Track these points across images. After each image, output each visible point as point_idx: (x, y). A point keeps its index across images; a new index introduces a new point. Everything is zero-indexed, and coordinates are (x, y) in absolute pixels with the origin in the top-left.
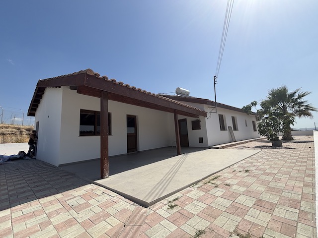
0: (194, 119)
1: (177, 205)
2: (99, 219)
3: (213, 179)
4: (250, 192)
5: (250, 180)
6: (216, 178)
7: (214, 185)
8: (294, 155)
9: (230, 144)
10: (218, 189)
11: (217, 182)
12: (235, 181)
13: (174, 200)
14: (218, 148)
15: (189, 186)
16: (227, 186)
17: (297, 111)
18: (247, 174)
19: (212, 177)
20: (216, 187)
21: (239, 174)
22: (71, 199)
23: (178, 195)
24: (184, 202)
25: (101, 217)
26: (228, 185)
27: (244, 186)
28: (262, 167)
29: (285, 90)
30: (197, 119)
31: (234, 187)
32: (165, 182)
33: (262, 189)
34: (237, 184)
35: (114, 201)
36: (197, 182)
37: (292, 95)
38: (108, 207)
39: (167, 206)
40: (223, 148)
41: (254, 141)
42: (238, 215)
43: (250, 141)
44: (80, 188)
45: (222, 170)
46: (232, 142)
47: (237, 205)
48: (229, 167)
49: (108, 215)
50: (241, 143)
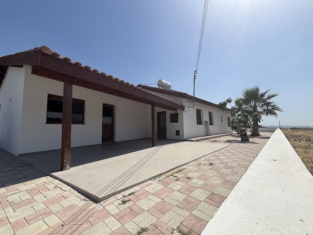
0: (173, 112)
1: (130, 200)
2: (37, 217)
3: (177, 172)
4: (207, 185)
5: (211, 173)
6: (180, 171)
7: (176, 178)
8: (255, 149)
9: (205, 137)
10: (178, 182)
11: (180, 175)
12: (197, 175)
13: (130, 195)
14: (192, 141)
15: (151, 179)
16: (188, 180)
17: (265, 110)
18: (211, 167)
19: (176, 170)
20: (177, 180)
21: (203, 167)
22: (15, 194)
23: (136, 188)
24: (139, 197)
25: (40, 216)
26: (189, 178)
27: (204, 179)
28: (226, 160)
29: (257, 90)
30: (175, 112)
31: (194, 181)
32: (128, 174)
33: (218, 182)
34: (198, 178)
35: (64, 196)
36: (159, 175)
38: (54, 203)
39: (120, 201)
40: (198, 141)
41: (227, 135)
42: (187, 210)
43: (224, 136)
44: (32, 181)
45: (188, 163)
46: (207, 135)
47: (190, 199)
48: (196, 160)
49: (50, 213)
50: (215, 137)
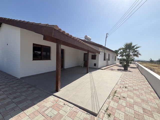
1: (111, 114)
3: (115, 93)
4: (136, 103)
5: (131, 94)
7: (118, 98)
10: (121, 100)
11: (118, 95)
12: (125, 95)
13: (107, 110)
14: (103, 69)
15: (107, 98)
16: (124, 99)
18: (127, 89)
21: (124, 89)
24: (112, 111)
27: (131, 98)
28: (130, 84)
29: (131, 44)
30: (95, 54)
31: (128, 99)
33: (139, 100)
35: (75, 111)
37: (134, 47)
39: (106, 115)
